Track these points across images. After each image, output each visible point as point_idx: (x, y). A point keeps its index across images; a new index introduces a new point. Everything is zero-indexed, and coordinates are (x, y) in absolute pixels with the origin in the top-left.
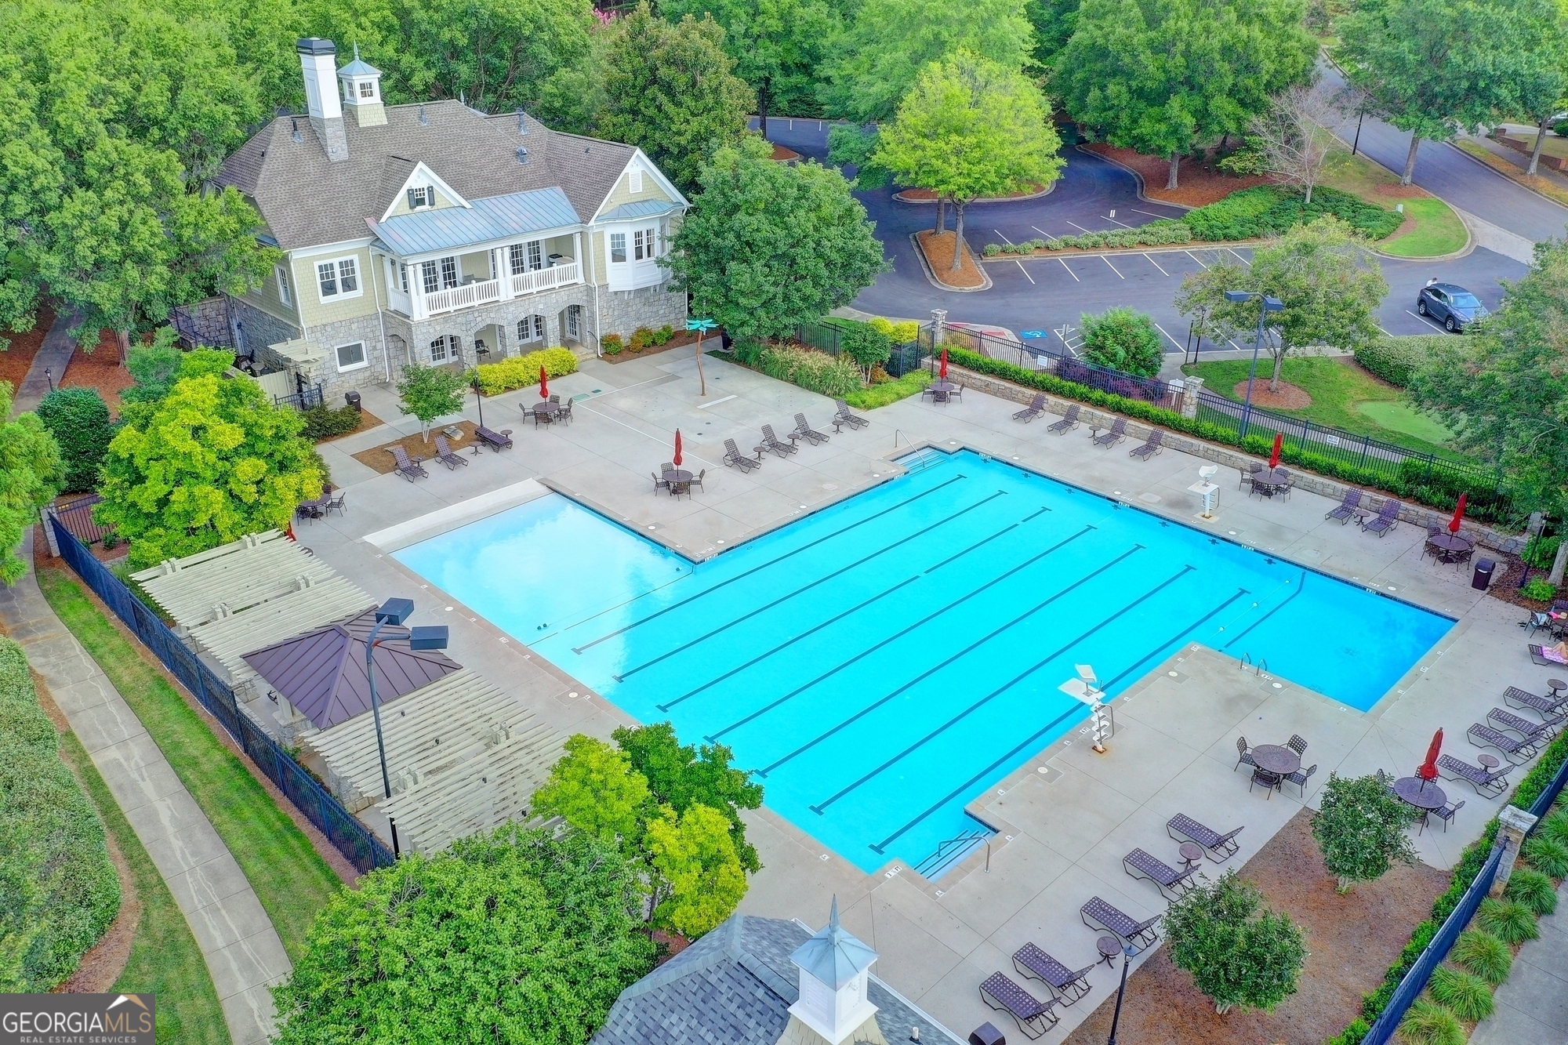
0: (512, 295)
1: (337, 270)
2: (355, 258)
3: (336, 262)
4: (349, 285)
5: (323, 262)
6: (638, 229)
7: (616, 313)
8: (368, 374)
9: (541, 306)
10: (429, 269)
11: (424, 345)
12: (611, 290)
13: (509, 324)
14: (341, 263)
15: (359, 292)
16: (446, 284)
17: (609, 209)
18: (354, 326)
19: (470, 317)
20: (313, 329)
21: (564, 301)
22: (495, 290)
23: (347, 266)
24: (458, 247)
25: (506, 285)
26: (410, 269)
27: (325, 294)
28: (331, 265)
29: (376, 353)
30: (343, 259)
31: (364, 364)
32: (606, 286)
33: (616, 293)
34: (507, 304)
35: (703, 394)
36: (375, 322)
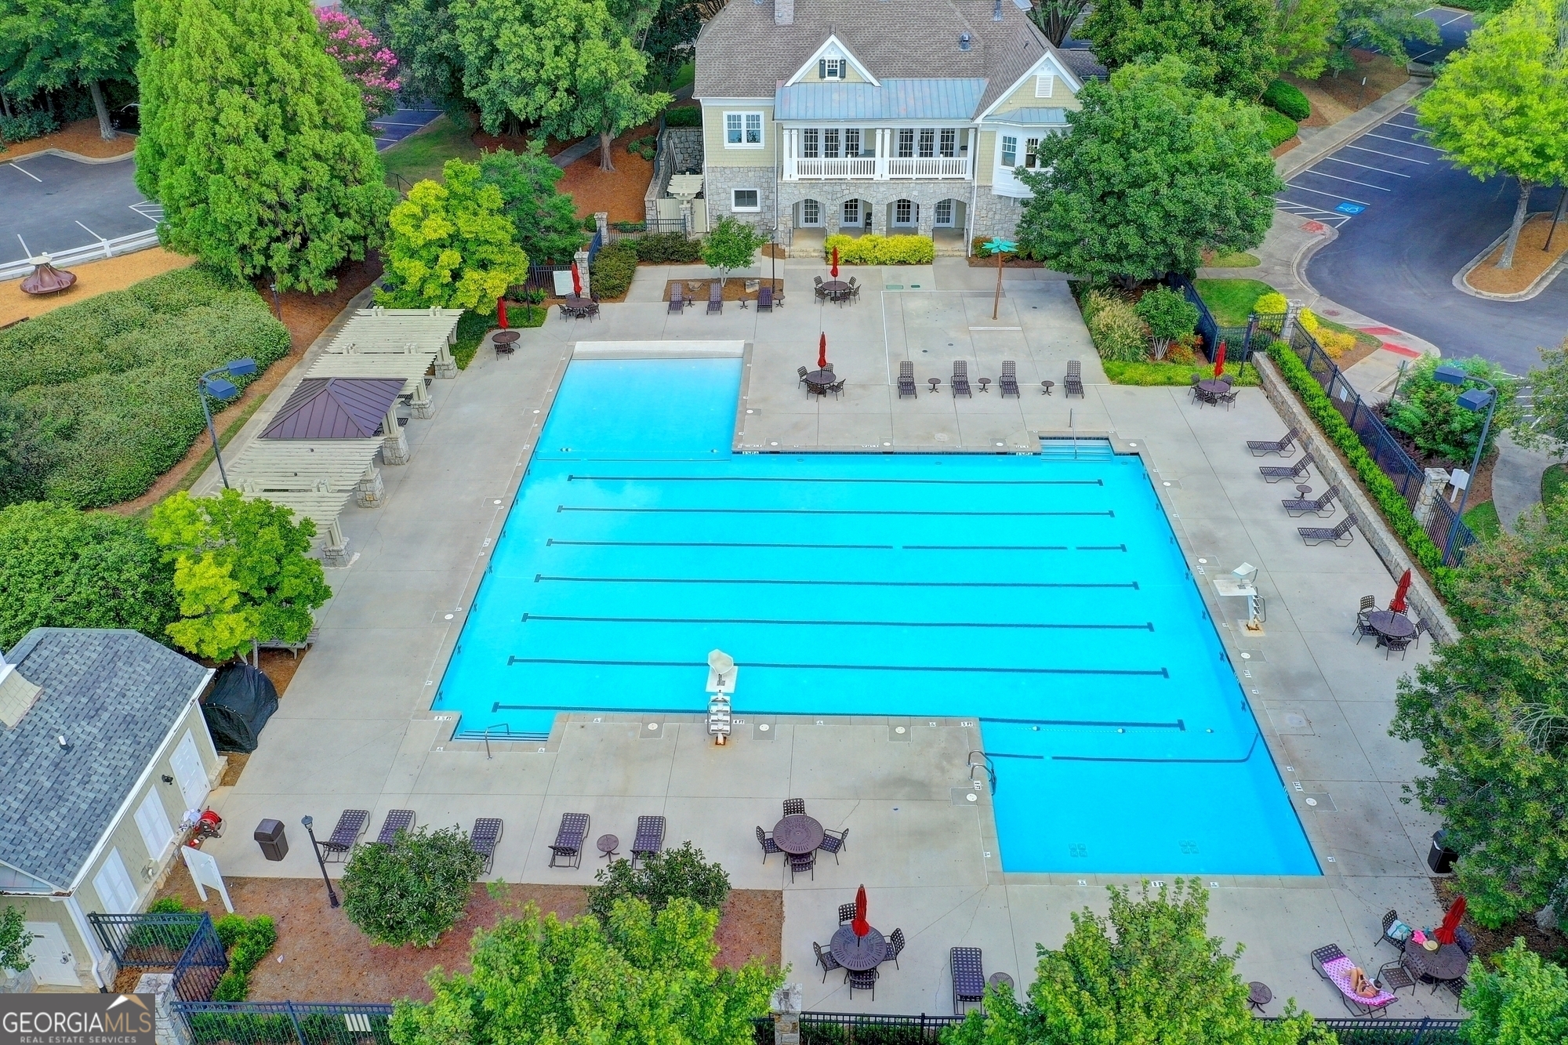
0: (887, 177)
1: (744, 122)
2: (762, 114)
3: (744, 114)
4: (753, 138)
5: (732, 113)
6: (1033, 136)
7: (997, 217)
8: (758, 218)
9: (915, 193)
10: (811, 136)
11: (788, 204)
12: (995, 192)
13: (877, 203)
14: (748, 116)
15: (760, 145)
16: (847, 153)
17: (1006, 109)
18: (751, 174)
19: (838, 188)
20: (713, 169)
21: (942, 193)
22: (872, 168)
23: (753, 120)
24: (862, 120)
25: (883, 164)
26: (786, 133)
27: (731, 141)
28: (739, 116)
29: (768, 202)
30: (751, 113)
31: (757, 209)
32: (990, 188)
33: (1000, 197)
34: (878, 184)
35: (995, 317)
36: (771, 175)
